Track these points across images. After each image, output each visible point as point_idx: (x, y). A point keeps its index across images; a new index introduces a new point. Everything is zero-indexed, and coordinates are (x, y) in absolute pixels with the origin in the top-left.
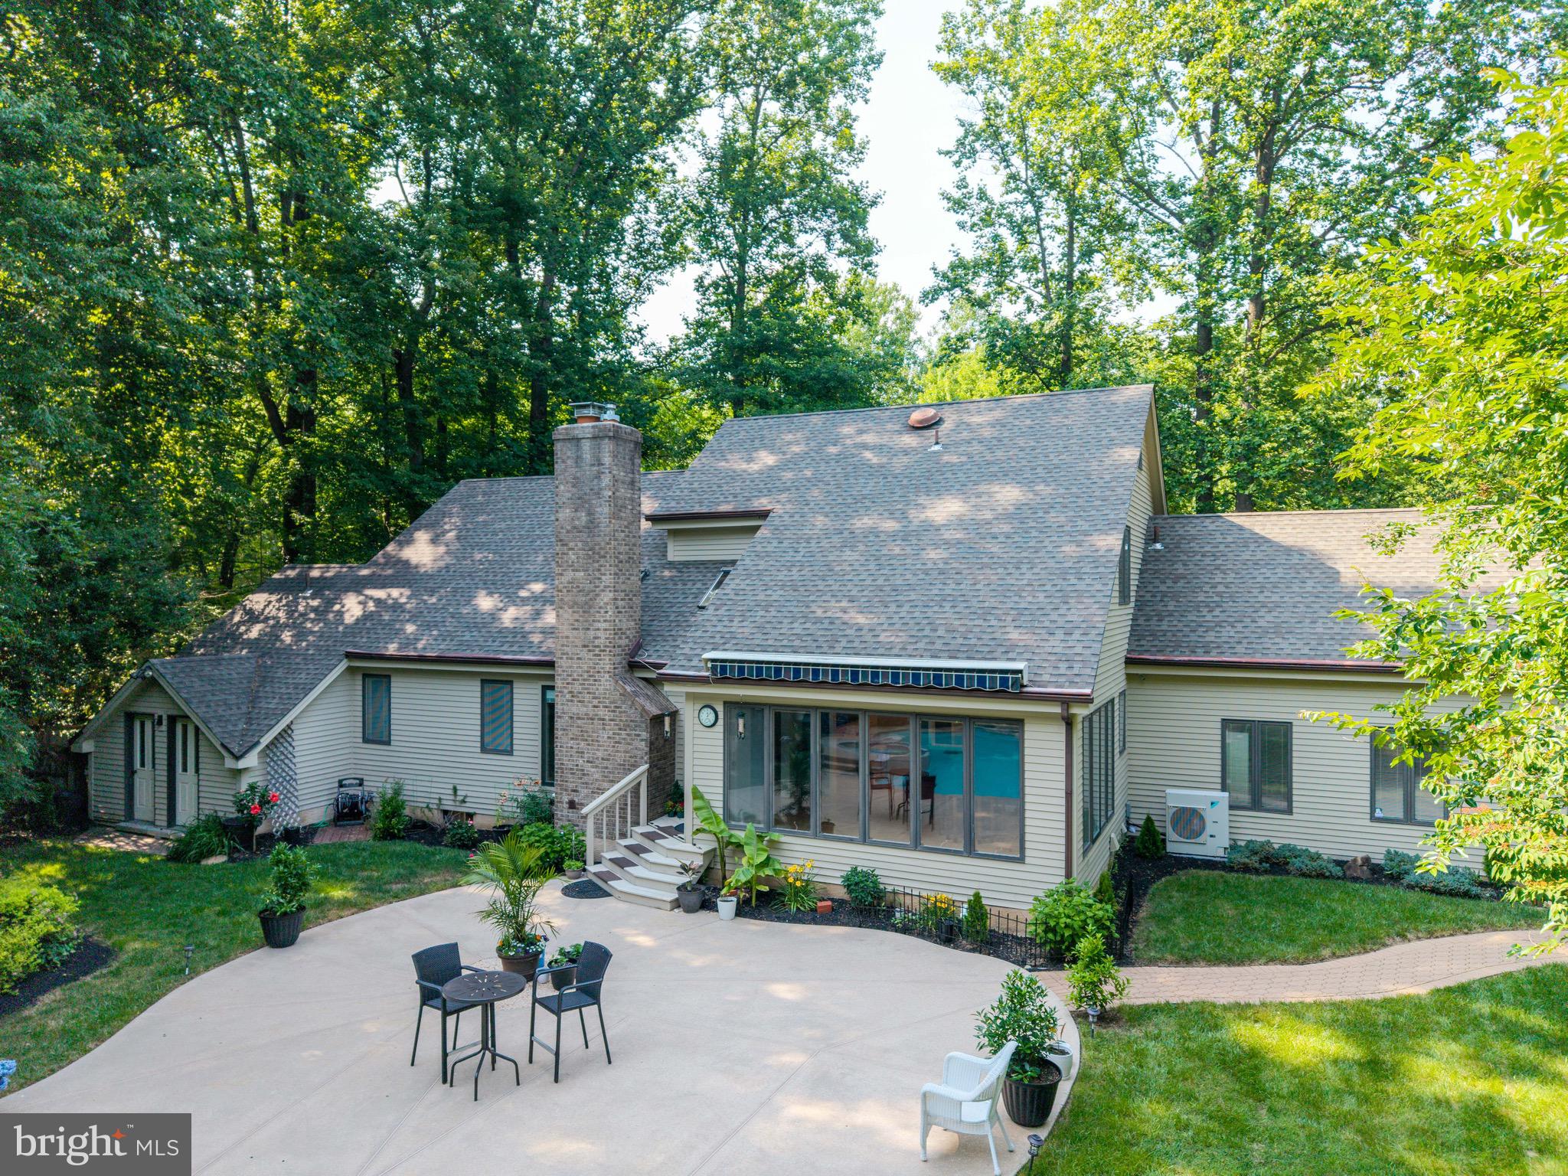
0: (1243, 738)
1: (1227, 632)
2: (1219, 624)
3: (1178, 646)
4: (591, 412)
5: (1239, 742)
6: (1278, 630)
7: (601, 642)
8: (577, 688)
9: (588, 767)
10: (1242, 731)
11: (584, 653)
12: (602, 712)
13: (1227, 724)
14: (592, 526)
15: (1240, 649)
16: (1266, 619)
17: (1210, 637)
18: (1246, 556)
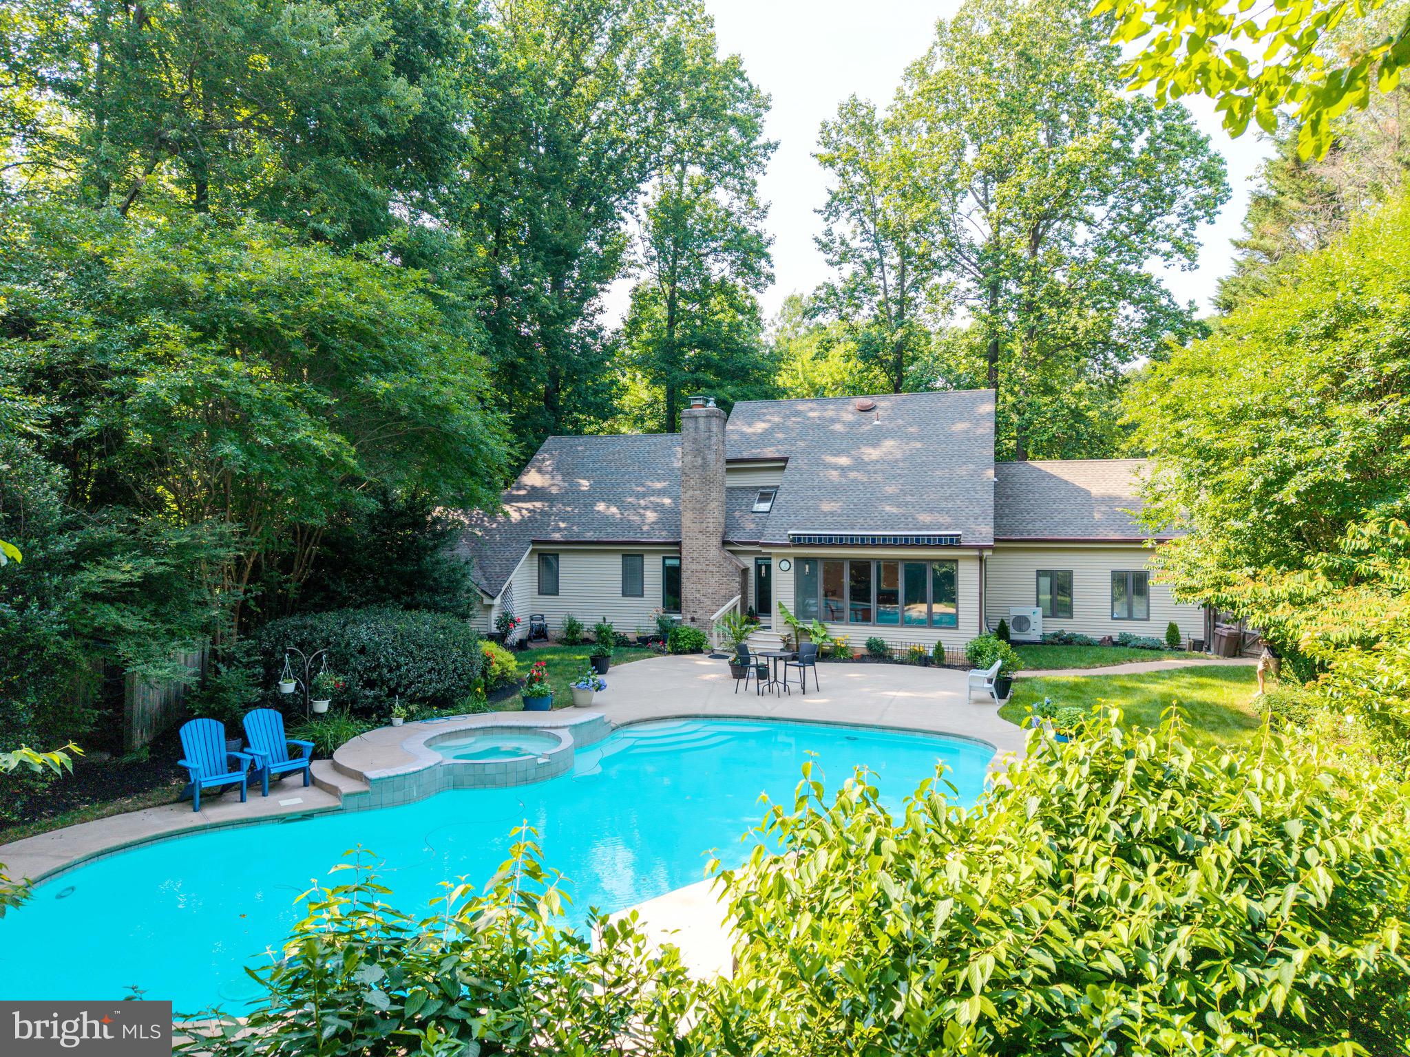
0: (1048, 579)
1: (1038, 524)
2: (1034, 520)
3: (1013, 532)
4: (701, 402)
5: (1046, 582)
6: (1065, 523)
7: (711, 529)
8: (695, 555)
9: (703, 598)
10: (1046, 576)
11: (700, 536)
12: (711, 568)
13: (1040, 573)
14: (705, 466)
15: (1046, 532)
16: (1058, 518)
17: (1030, 527)
18: (1044, 485)
